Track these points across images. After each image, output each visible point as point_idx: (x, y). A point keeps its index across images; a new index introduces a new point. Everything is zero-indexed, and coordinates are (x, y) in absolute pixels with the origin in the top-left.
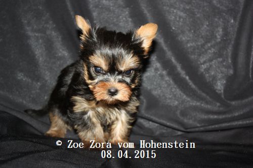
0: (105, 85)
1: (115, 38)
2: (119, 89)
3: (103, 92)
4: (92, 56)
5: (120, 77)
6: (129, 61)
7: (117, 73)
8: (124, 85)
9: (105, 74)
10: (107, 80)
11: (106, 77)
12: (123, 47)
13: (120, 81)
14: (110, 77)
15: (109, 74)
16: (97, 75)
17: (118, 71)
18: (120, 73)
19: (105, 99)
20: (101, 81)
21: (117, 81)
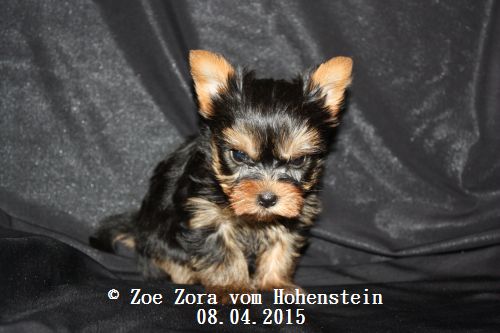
0: (252, 186)
1: (273, 95)
2: (278, 194)
3: (248, 199)
4: (229, 130)
5: (282, 171)
6: (301, 140)
7: (276, 162)
8: (290, 187)
9: (253, 165)
10: (256, 177)
11: (254, 170)
12: (289, 111)
13: (281, 180)
14: (262, 172)
15: (261, 165)
16: (238, 165)
17: (278, 159)
18: (283, 163)
19: (253, 212)
20: (246, 178)
21: (276, 178)
